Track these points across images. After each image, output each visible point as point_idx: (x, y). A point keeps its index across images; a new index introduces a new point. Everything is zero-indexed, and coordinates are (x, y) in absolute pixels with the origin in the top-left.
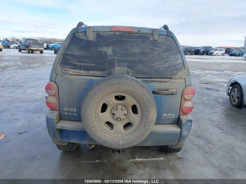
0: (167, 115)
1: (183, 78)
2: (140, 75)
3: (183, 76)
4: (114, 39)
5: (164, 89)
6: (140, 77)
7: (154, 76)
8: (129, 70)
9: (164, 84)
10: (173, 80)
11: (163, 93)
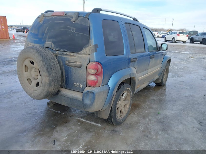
0: (77, 84)
1: (87, 54)
2: (58, 48)
3: (87, 52)
4: (51, 22)
5: (72, 62)
6: (58, 50)
7: (66, 50)
8: (53, 44)
9: (73, 57)
10: (79, 55)
11: (70, 65)
